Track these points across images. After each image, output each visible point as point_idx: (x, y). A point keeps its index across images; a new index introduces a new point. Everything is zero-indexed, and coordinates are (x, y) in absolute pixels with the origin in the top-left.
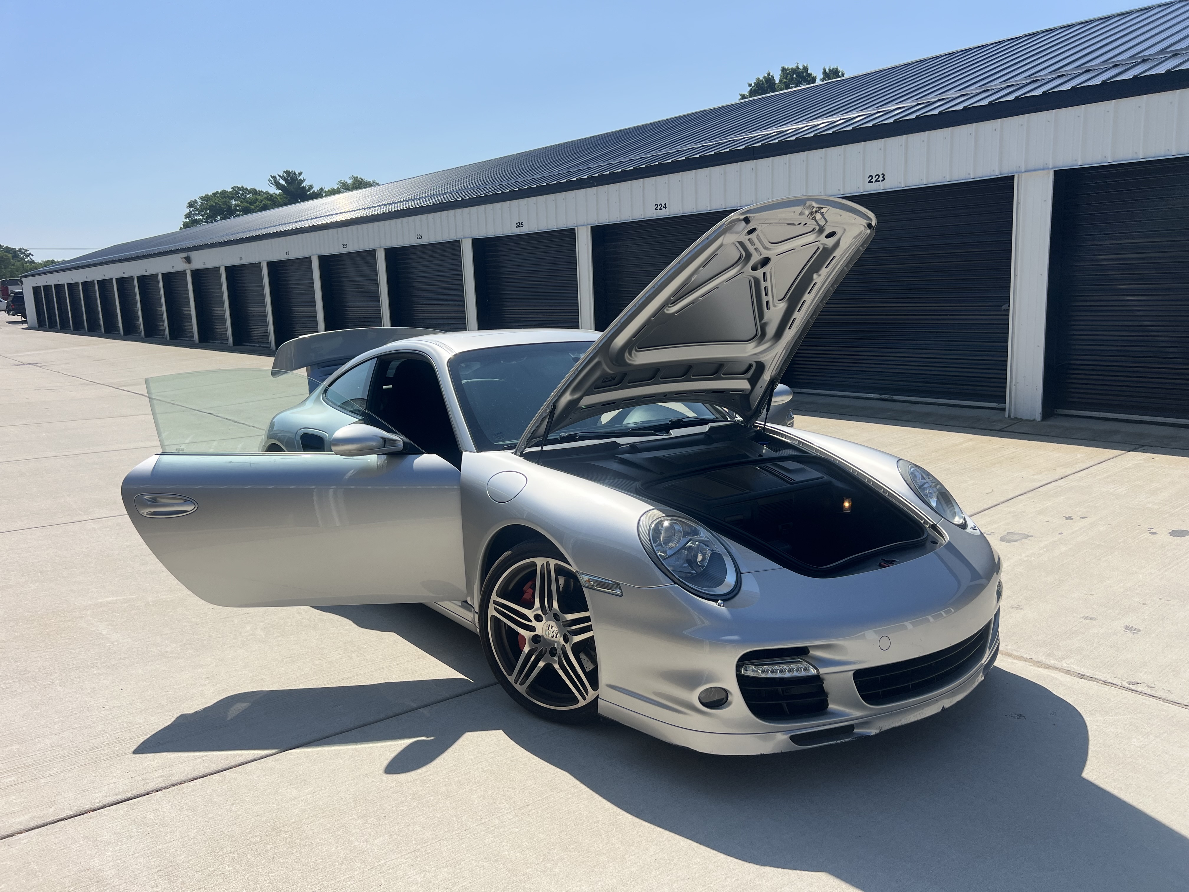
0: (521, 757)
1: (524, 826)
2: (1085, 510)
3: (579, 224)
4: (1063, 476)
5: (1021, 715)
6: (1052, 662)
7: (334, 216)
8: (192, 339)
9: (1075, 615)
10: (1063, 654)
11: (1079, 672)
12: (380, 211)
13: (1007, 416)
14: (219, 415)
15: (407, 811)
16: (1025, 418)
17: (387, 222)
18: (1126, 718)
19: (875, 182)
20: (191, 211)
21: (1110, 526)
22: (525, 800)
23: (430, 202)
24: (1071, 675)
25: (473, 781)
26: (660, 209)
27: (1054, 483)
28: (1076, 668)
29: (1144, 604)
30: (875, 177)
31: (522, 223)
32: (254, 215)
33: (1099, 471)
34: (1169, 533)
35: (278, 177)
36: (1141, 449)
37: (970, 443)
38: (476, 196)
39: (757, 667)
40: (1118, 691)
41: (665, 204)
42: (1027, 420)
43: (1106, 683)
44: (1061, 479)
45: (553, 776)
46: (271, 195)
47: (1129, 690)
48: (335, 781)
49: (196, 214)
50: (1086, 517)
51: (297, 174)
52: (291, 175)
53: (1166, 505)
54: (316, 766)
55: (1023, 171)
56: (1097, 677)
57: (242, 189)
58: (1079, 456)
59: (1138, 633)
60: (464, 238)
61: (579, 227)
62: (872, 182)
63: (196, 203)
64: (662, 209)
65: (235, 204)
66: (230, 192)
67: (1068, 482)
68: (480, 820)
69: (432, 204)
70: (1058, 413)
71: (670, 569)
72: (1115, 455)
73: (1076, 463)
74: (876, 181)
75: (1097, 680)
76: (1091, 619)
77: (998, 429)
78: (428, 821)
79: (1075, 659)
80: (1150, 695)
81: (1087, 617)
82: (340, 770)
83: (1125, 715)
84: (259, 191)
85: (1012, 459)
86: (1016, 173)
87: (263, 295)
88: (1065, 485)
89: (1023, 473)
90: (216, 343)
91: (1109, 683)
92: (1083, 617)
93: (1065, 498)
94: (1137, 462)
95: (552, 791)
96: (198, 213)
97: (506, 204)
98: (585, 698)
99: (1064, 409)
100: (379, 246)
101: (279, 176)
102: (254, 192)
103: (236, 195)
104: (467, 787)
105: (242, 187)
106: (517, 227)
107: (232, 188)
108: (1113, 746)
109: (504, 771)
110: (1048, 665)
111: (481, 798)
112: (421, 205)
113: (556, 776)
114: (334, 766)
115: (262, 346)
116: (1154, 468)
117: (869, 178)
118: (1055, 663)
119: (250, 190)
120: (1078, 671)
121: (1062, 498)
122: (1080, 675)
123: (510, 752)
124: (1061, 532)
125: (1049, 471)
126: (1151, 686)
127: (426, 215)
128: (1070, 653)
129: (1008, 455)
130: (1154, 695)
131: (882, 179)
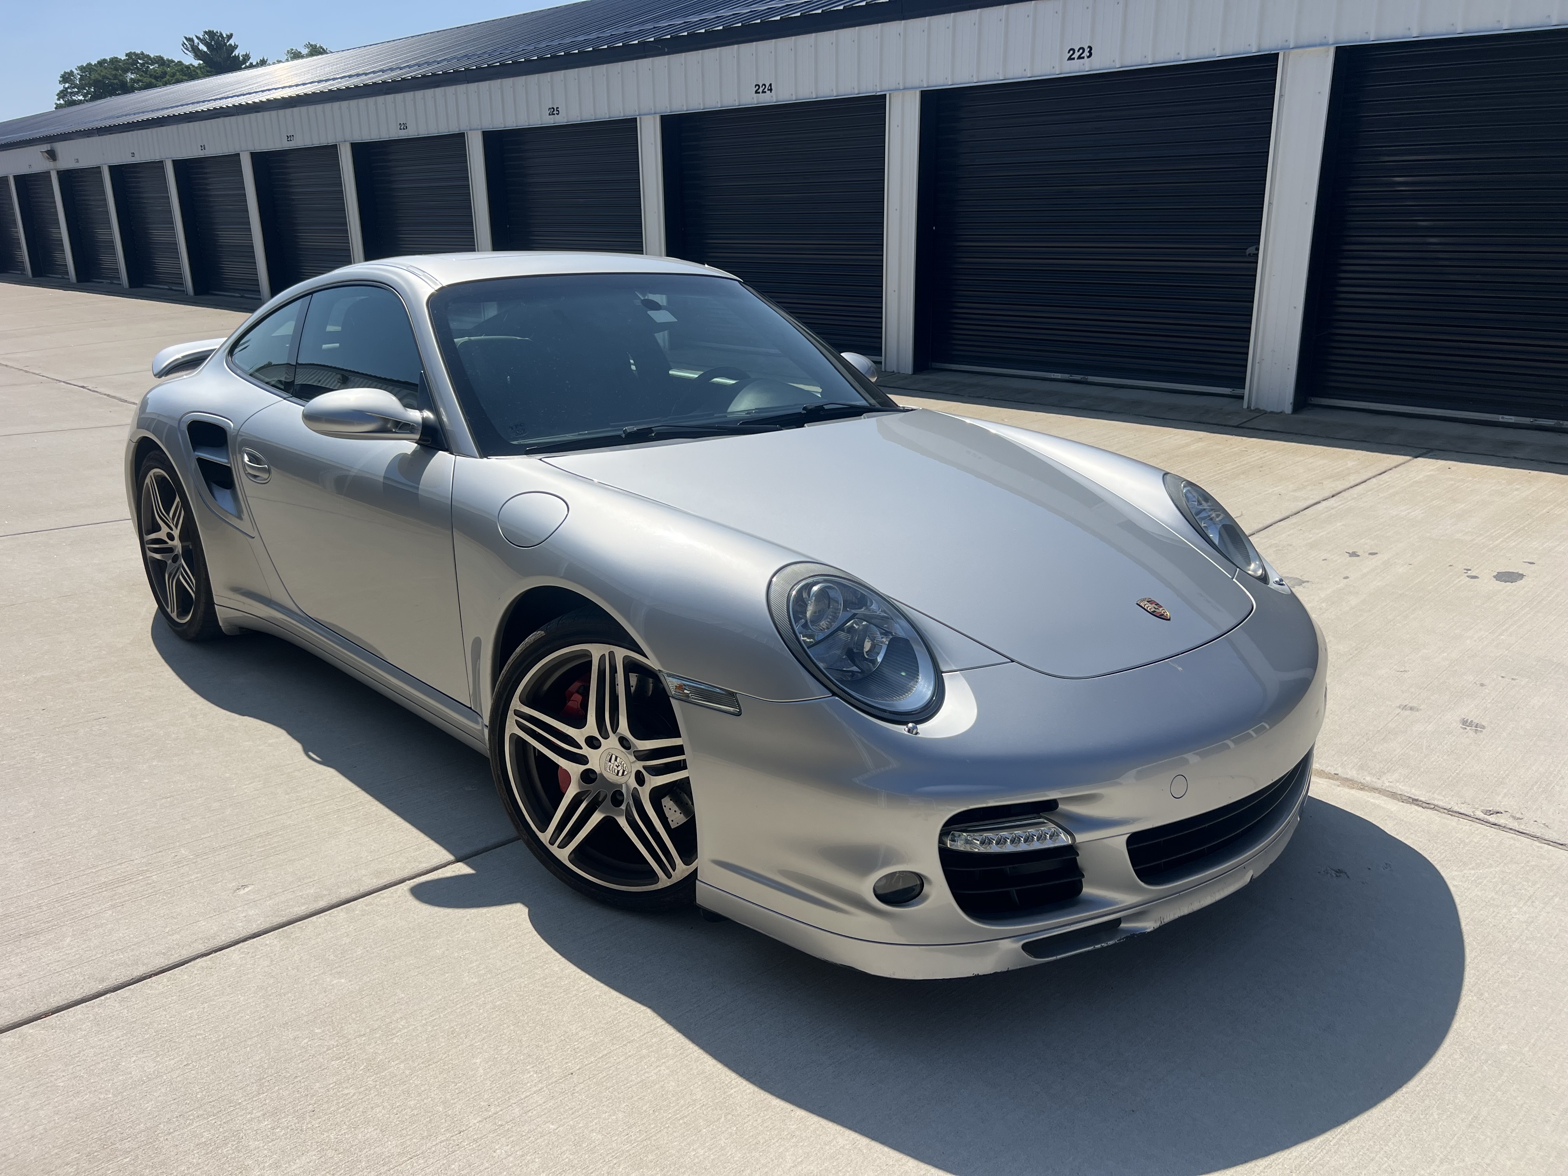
0: (560, 978)
1: (564, 1118)
2: (1372, 543)
3: (642, 112)
4: (1334, 493)
5: (1339, 872)
6: (1368, 779)
7: (271, 92)
8: (66, 277)
9: (1388, 703)
10: (1382, 766)
11: (1408, 795)
12: (343, 84)
13: (1245, 406)
14: (96, 390)
15: (355, 1097)
16: (1269, 410)
17: (353, 103)
18: (1494, 873)
19: (1078, 59)
20: (67, 89)
21: (1411, 566)
22: (567, 1063)
23: (418, 73)
24: (1399, 800)
25: (476, 1029)
26: (764, 92)
27: (1324, 504)
28: (1403, 788)
29: (1482, 685)
30: (1078, 51)
31: (558, 108)
32: (155, 91)
33: (1381, 485)
34: (1494, 577)
35: (196, 41)
36: (1430, 454)
37: (1200, 444)
38: (486, 66)
39: (972, 834)
40: (1471, 825)
41: (770, 85)
42: (1272, 412)
43: (1450, 812)
44: (1333, 496)
45: (615, 1012)
46: (188, 67)
47: (1487, 824)
48: (227, 1040)
49: (73, 92)
50: (1377, 553)
51: (225, 36)
52: (216, 37)
53: (1481, 535)
54: (193, 1010)
55: (1291, 47)
56: (1436, 802)
57: (143, 56)
58: (1350, 464)
59: (1481, 731)
60: (470, 130)
61: (642, 117)
62: (1074, 59)
63: (73, 76)
64: (765, 92)
65: (131, 79)
66: (124, 60)
67: (1343, 502)
68: (486, 1110)
69: (420, 76)
70: (1313, 402)
71: (821, 665)
72: (1398, 463)
73: (1349, 474)
74: (1080, 57)
75: (1435, 808)
76: (1411, 709)
77: (1236, 425)
78: (392, 1116)
79: (1401, 773)
80: (1518, 832)
81: (1406, 706)
82: (238, 1017)
83: (1491, 866)
84: (168, 60)
85: (1261, 467)
86: (1281, 49)
87: (170, 211)
88: (1340, 505)
89: (1280, 487)
90: (102, 282)
91: (1456, 812)
92: (1399, 707)
93: (1343, 525)
94: (1429, 473)
95: (613, 1044)
96: (76, 90)
97: (533, 79)
98: (669, 875)
99: (1322, 397)
100: (343, 140)
101: (198, 38)
102: (160, 61)
103: (133, 64)
104: (466, 1040)
105: (142, 53)
106: (549, 114)
107: (127, 55)
108: (1487, 922)
109: (530, 1007)
110: (1362, 784)
111: (490, 1063)
112: (403, 77)
113: (620, 1011)
114: (229, 1008)
115: (173, 288)
116: (1452, 482)
117: (1069, 52)
118: (1372, 781)
119: (154, 58)
120: (1408, 793)
121: (1338, 524)
122: (1411, 800)
123: (541, 967)
124: (1345, 576)
125: (1315, 485)
126: (1518, 816)
127: (412, 93)
128: (1392, 764)
129: (1254, 461)
130: (1525, 832)
131: (1088, 54)
